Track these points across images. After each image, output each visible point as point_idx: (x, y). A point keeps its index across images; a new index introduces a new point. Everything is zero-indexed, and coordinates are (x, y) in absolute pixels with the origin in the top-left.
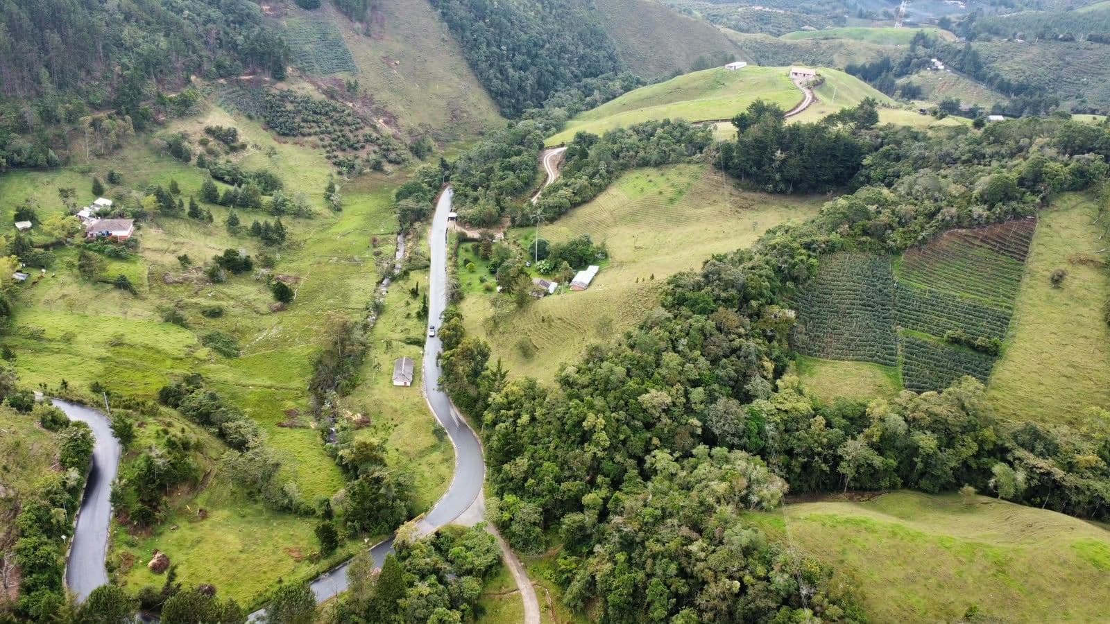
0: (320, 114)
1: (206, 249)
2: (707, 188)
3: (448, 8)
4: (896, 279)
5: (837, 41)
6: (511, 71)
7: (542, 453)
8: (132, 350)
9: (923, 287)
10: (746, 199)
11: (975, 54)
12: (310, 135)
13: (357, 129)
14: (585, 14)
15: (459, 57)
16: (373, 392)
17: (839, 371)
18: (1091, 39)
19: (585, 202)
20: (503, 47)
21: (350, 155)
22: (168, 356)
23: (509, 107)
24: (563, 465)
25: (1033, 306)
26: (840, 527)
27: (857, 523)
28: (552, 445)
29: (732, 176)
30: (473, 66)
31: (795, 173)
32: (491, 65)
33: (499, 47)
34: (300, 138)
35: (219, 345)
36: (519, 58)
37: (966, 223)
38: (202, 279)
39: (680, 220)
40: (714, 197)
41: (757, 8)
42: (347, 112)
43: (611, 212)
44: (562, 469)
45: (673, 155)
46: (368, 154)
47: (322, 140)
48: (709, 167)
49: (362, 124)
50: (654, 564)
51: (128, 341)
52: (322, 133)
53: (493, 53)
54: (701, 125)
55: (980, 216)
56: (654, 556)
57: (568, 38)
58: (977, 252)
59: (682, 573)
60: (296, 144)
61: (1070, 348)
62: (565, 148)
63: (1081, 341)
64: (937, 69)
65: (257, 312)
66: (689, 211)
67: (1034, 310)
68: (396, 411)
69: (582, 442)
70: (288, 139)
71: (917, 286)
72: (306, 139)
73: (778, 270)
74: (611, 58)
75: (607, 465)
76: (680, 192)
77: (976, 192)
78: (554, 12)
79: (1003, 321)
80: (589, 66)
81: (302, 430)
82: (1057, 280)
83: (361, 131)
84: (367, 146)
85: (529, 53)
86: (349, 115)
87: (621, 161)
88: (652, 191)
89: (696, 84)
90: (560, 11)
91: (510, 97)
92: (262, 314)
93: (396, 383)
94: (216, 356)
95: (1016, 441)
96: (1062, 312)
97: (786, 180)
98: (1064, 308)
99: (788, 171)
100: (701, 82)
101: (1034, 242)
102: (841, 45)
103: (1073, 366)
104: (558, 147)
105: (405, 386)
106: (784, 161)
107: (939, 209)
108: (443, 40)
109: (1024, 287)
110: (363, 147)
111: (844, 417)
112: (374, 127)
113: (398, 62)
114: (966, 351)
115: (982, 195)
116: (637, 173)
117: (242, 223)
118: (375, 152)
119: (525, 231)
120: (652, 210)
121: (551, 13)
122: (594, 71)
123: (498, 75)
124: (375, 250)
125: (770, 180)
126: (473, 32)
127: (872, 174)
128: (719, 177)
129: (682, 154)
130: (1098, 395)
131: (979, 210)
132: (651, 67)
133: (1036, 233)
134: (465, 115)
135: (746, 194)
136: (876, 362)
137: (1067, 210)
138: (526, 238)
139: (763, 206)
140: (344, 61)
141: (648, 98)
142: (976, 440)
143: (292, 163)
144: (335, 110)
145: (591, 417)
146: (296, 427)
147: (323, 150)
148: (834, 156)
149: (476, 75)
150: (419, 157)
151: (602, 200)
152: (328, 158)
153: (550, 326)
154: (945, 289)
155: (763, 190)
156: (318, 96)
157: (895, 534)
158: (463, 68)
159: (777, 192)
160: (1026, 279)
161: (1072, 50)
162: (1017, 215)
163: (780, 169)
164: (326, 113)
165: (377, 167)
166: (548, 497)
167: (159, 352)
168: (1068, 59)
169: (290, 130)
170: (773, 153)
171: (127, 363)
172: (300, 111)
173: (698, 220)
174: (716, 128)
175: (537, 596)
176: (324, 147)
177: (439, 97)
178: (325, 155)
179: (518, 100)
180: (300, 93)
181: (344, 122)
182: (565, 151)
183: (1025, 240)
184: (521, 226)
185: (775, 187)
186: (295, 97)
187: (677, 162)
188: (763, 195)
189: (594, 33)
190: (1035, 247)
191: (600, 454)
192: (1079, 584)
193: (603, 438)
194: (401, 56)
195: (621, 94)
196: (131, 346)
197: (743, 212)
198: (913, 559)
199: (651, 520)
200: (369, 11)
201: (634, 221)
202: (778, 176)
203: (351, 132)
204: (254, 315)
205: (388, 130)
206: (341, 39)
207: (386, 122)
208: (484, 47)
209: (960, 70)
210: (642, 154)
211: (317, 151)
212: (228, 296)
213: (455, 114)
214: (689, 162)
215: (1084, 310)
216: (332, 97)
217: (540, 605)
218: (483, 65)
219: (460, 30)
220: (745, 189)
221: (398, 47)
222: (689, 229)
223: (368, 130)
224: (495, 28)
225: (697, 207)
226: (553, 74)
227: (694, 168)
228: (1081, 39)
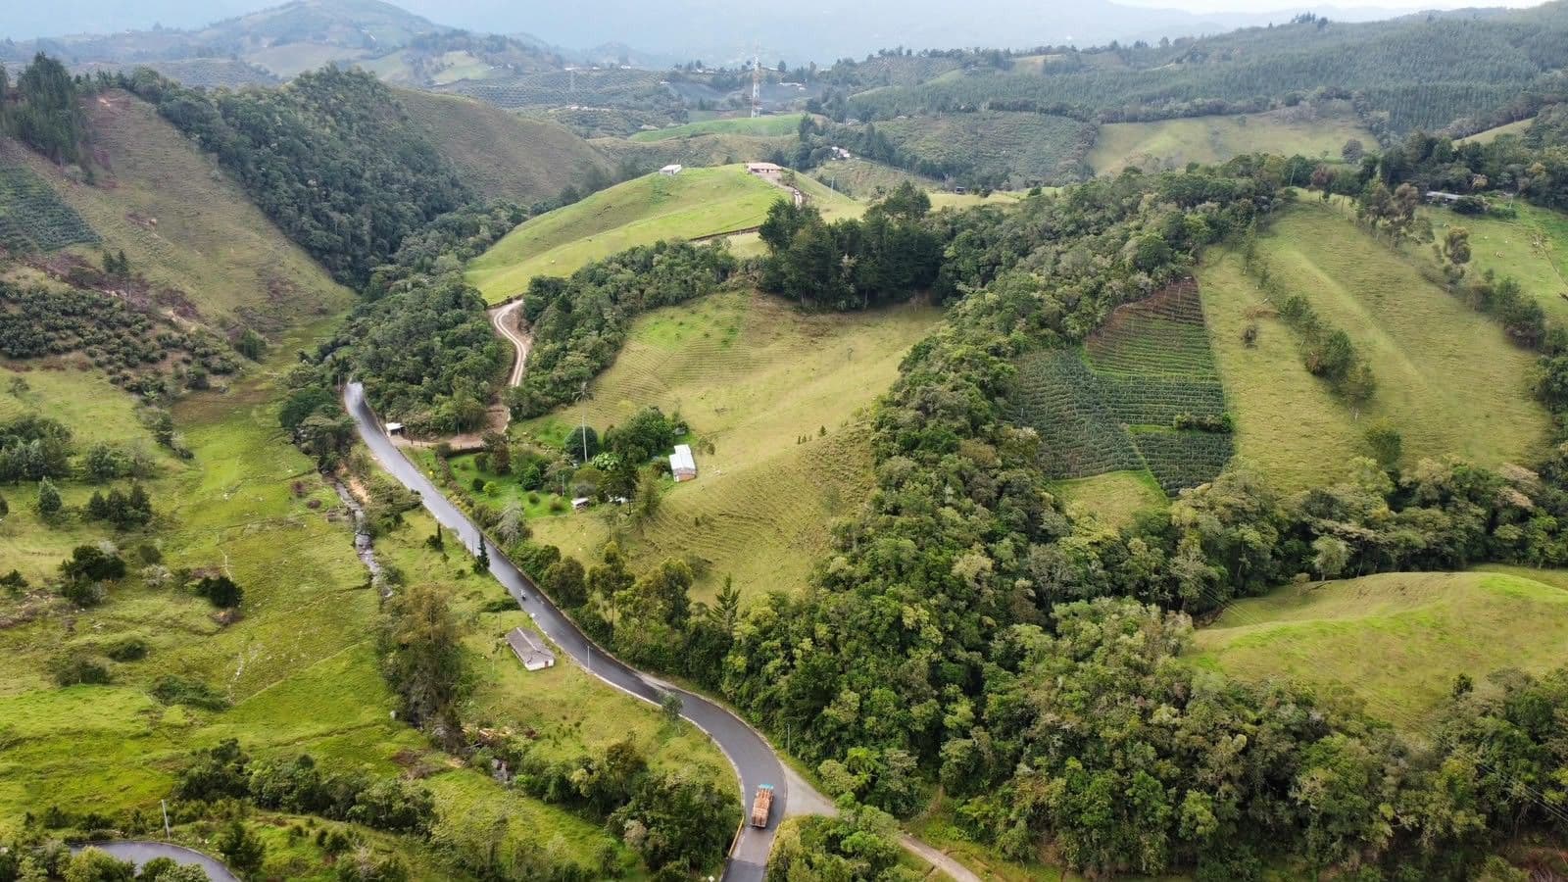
0: (74, 314)
1: (27, 557)
2: (761, 319)
3: (209, 132)
4: (1092, 371)
5: (710, 137)
6: (335, 215)
7: (863, 679)
8: (46, 746)
9: (1123, 375)
10: (816, 324)
11: (881, 135)
12: (68, 350)
13: (143, 330)
14: (397, 126)
15: (246, 204)
16: (506, 689)
17: (1100, 488)
18: (991, 107)
19: (606, 366)
20: (311, 182)
21: (147, 373)
22: (119, 738)
23: (344, 268)
24: (899, 685)
25: (1237, 370)
26: (1270, 644)
27: (1282, 633)
28: (872, 666)
29: (789, 298)
30: (273, 214)
31: (873, 279)
32: (301, 210)
33: (304, 182)
34: (52, 358)
35: (190, 695)
36: (339, 196)
37: (1133, 296)
38: (61, 607)
39: (749, 366)
40: (776, 329)
41: (575, 108)
42: (117, 305)
43: (653, 373)
44: (898, 692)
45: (699, 284)
46: (175, 366)
47: (92, 355)
48: (753, 292)
49: (147, 322)
50: (1126, 754)
51: (28, 734)
52: (88, 344)
53: (298, 192)
54: (707, 242)
55: (1147, 284)
56: (1121, 744)
57: (389, 163)
58: (1155, 325)
59: (1163, 753)
60: (48, 368)
61: (1294, 406)
62: (521, 302)
63: (1300, 396)
64: (843, 159)
65: (200, 633)
66: (755, 353)
67: (1240, 374)
68: (564, 705)
69: (902, 649)
70: (29, 363)
71: (1118, 376)
72: (64, 357)
73: (982, 386)
74: (454, 184)
75: (948, 667)
76: (732, 330)
77: (1128, 260)
78: (355, 126)
79: (1216, 394)
80: (429, 199)
81: (444, 777)
82: (1249, 338)
83: (149, 334)
84: (170, 355)
85: (346, 188)
86: (123, 309)
87: (625, 305)
88: (693, 336)
89: (630, 199)
90: (362, 124)
91: (345, 252)
92: (210, 635)
93: (531, 667)
94: (199, 714)
95: (1311, 513)
96: (1268, 370)
97: (860, 292)
98: (1267, 366)
99: (865, 280)
100: (637, 196)
101: (1204, 303)
102: (717, 142)
103: (1305, 424)
104: (504, 304)
105: (547, 668)
106: (854, 269)
107: (1100, 285)
108: (215, 179)
109: (1217, 354)
110: (164, 357)
111: (1153, 534)
112: (169, 323)
113: (154, 220)
114: (1201, 436)
115: (1135, 261)
116: (651, 319)
117: (66, 503)
118: (187, 362)
119: (540, 423)
120: (706, 360)
121: (350, 128)
122: (437, 204)
123: (315, 223)
124: (307, 500)
125: (841, 294)
126: (258, 164)
127: (961, 267)
128: (769, 303)
129: (708, 282)
130: (1339, 448)
131: (1141, 278)
132: (507, 191)
133: (1202, 295)
134: (289, 287)
135: (812, 319)
136: (1126, 468)
137: (1216, 264)
138: (547, 432)
139: (840, 330)
140: (73, 227)
141: (568, 226)
142: (1272, 522)
143: (57, 400)
144: (96, 304)
145: (908, 610)
146: (431, 774)
147: (101, 372)
148: (910, 253)
149: (281, 228)
150: (255, 359)
151: (624, 359)
152: (113, 382)
153: (712, 528)
154: (1146, 372)
155: (835, 309)
156: (57, 287)
157: (1324, 633)
158: (258, 218)
159: (853, 309)
160: (1215, 344)
161: (980, 122)
162: (1176, 277)
163: (852, 279)
164: (84, 312)
165: (198, 384)
166: (900, 734)
167: (98, 735)
168: (980, 131)
169: (31, 348)
170: (840, 259)
171: (59, 767)
172: (38, 315)
173: (770, 361)
174: (729, 244)
175: (963, 864)
176: (100, 365)
177: (240, 264)
178: (108, 378)
179: (354, 257)
180: (23, 285)
181: (119, 321)
182: (522, 307)
183: (1194, 301)
184: (530, 417)
185: (849, 302)
186: (19, 293)
187: (706, 293)
188: (835, 316)
189: (421, 150)
190: (1208, 310)
191: (935, 657)
192: (1514, 620)
193: (933, 633)
194: (155, 210)
195: (511, 229)
196: (39, 740)
197: (820, 341)
198: (1359, 650)
199: (1083, 706)
200: (79, 146)
201: (692, 378)
202: (852, 288)
203: (135, 335)
204: (199, 639)
205: (192, 327)
206: (52, 193)
207: (179, 313)
208: (283, 185)
209: (868, 155)
210: (650, 290)
211: (90, 373)
212: (130, 621)
213: (275, 288)
214: (723, 291)
215: (1286, 364)
216: (81, 285)
217: (977, 874)
218: (291, 212)
219: (236, 163)
220: (809, 312)
221: (146, 197)
222: (766, 375)
223: (161, 330)
224: (288, 155)
225: (762, 345)
226: (389, 213)
227: (734, 296)
228: (983, 107)
